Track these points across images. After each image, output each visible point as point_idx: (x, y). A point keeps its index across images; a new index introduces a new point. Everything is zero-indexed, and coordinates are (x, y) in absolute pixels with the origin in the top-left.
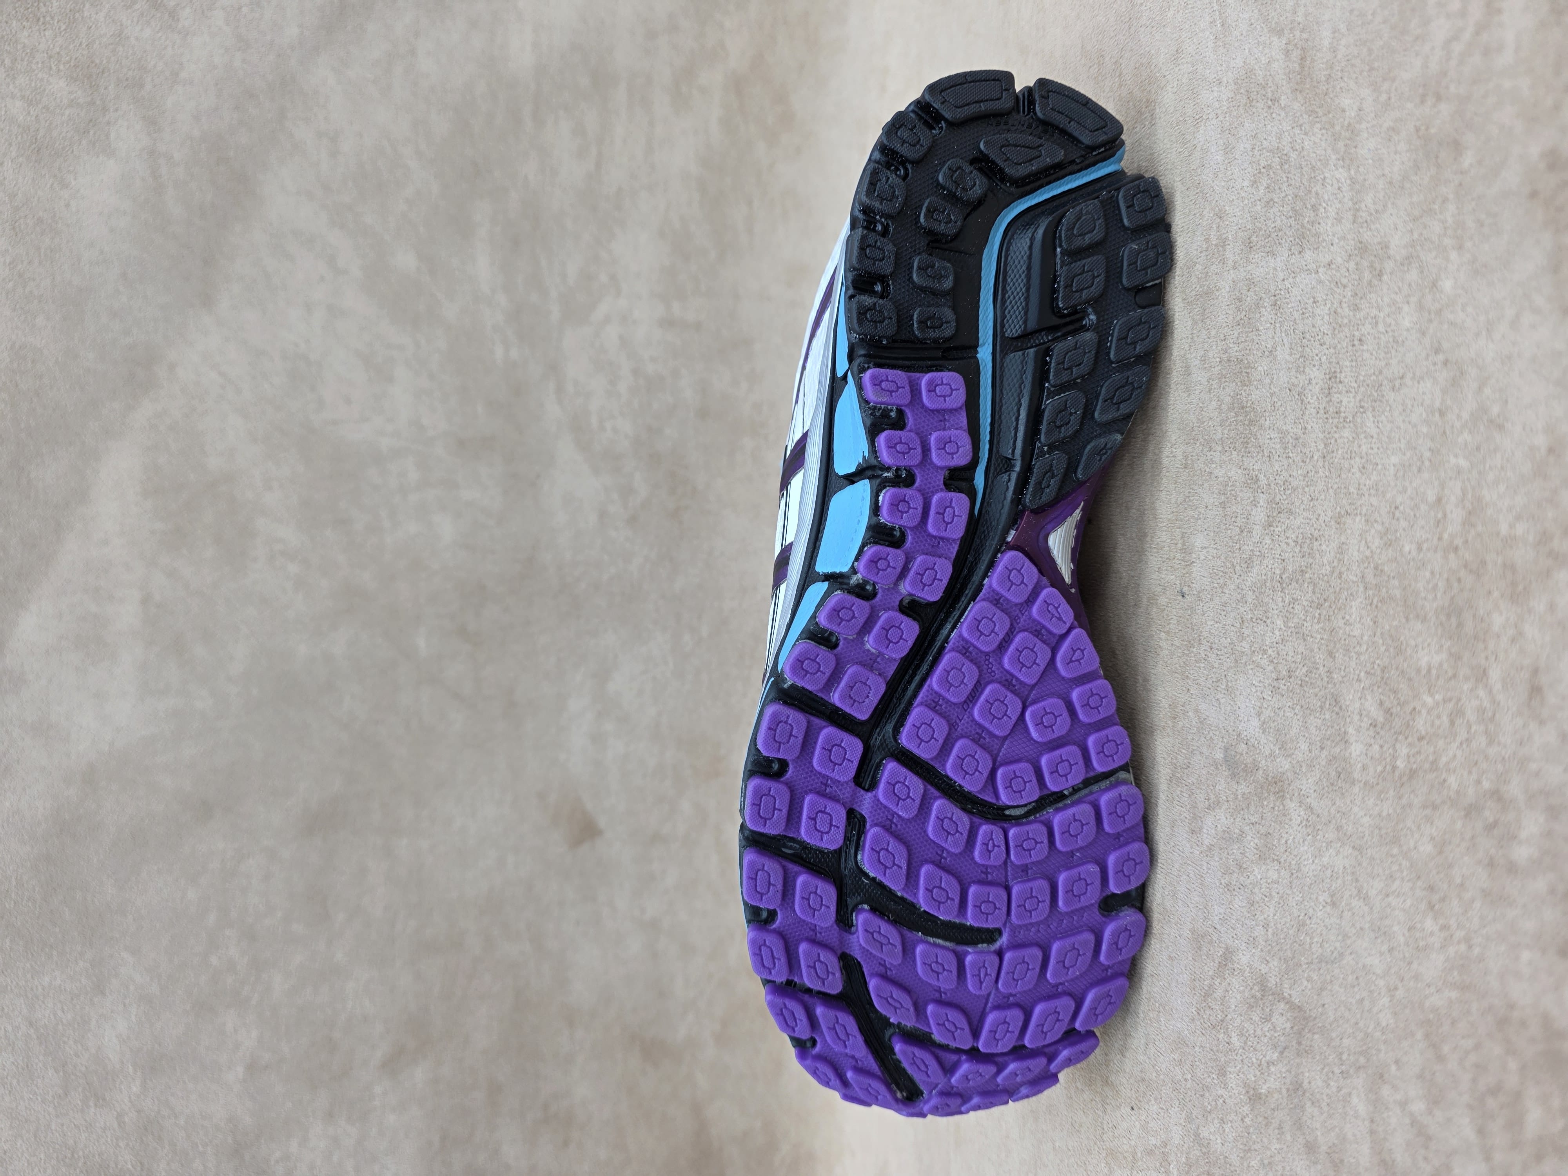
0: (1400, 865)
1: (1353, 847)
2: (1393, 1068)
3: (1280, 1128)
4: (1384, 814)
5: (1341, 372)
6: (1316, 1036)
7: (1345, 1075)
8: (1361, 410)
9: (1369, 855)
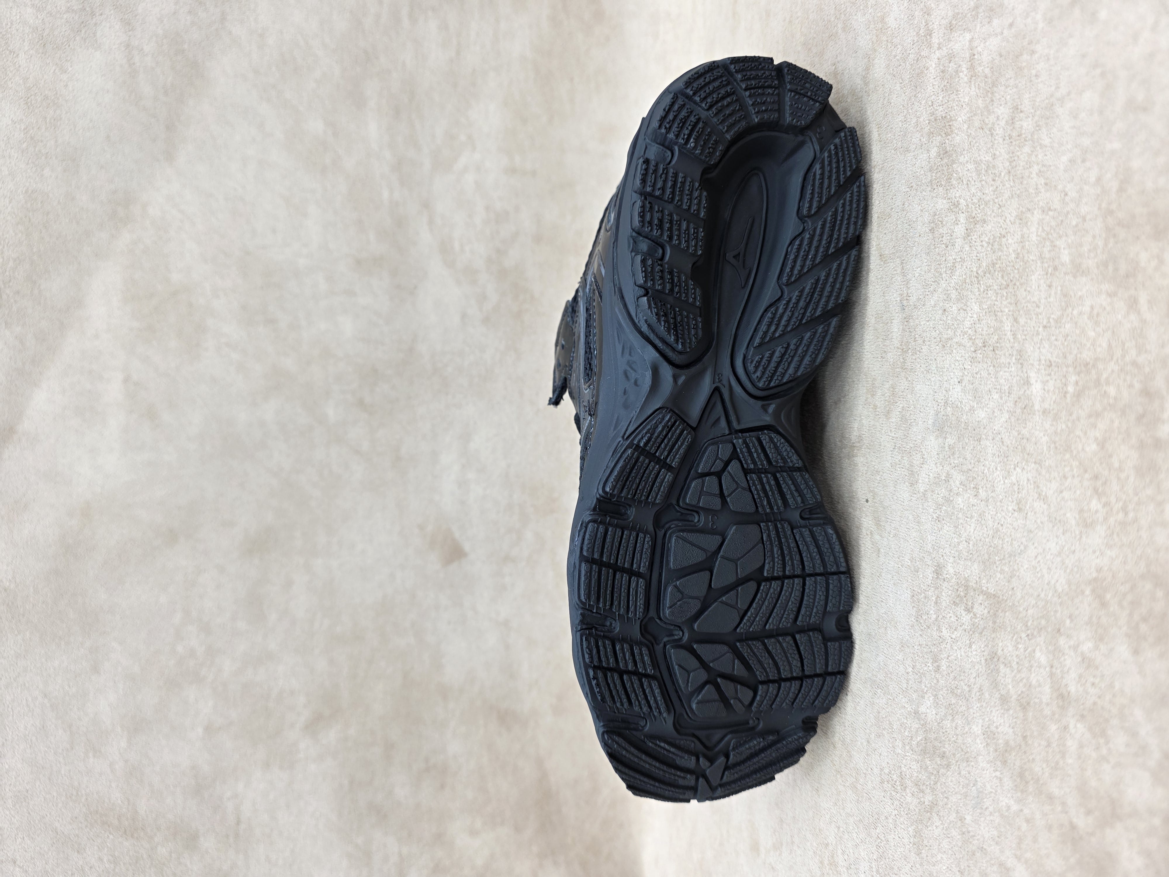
0: (1071, 466)
1: (1035, 463)
2: (1068, 621)
3: (980, 690)
4: (1059, 431)
5: (1021, 104)
6: (1007, 614)
7: (1030, 637)
8: (1037, 128)
9: (1047, 464)
